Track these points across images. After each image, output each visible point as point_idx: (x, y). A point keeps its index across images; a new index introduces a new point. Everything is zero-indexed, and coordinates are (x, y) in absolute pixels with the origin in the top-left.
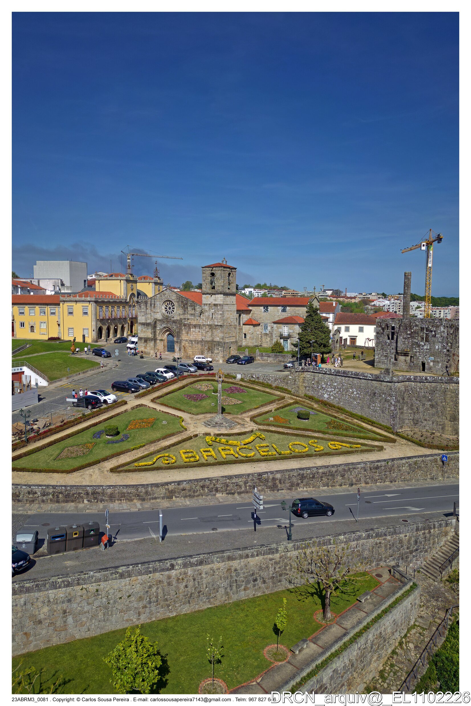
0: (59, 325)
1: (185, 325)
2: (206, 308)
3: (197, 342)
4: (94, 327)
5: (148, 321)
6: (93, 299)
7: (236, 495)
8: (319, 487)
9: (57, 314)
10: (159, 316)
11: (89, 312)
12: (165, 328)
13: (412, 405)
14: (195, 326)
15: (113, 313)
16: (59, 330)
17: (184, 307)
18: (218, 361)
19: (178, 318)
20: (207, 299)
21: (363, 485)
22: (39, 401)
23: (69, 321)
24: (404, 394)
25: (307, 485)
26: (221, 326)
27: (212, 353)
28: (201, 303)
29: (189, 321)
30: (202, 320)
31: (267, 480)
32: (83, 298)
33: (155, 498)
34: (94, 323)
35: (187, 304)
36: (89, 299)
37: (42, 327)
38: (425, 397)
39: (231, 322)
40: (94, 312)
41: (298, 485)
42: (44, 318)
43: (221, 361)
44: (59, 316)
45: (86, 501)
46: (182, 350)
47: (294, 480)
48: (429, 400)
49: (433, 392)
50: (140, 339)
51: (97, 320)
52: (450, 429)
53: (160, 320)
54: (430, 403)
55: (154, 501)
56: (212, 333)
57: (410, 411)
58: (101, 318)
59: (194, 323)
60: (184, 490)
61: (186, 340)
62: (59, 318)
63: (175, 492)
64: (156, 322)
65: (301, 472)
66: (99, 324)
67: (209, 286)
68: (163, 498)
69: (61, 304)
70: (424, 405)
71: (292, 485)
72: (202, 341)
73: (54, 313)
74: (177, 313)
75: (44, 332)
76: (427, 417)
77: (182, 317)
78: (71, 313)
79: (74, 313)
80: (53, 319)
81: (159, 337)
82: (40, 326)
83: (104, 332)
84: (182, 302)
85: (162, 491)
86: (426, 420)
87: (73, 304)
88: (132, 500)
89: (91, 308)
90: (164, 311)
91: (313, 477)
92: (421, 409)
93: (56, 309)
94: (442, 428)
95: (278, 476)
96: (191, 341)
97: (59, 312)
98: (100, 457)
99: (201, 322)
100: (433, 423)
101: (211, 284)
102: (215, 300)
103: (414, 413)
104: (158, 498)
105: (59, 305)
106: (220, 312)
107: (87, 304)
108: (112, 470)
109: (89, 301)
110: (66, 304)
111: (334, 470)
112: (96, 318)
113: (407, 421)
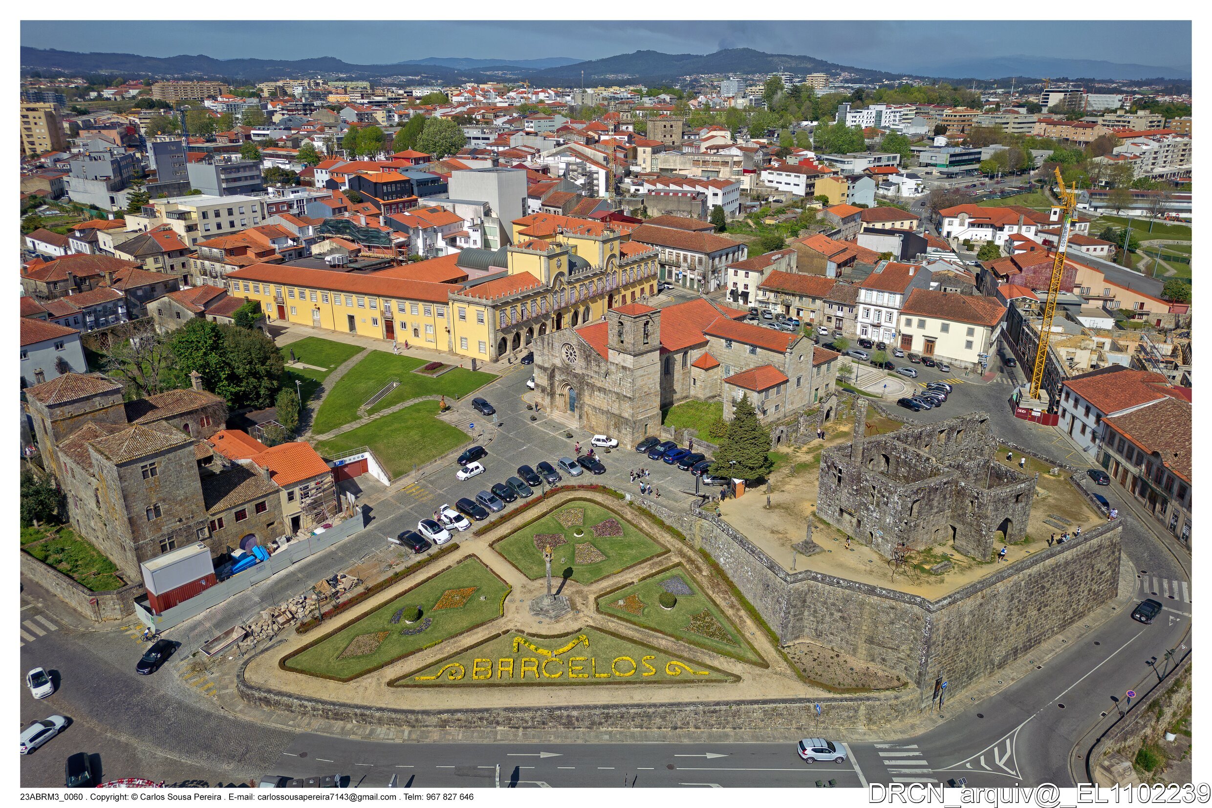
0: (449, 331)
1: (588, 384)
2: (613, 368)
3: (603, 412)
4: (492, 342)
5: (546, 365)
6: (490, 302)
7: (521, 730)
8: (629, 728)
9: (445, 315)
10: (558, 362)
11: (486, 320)
12: (563, 380)
13: (815, 611)
14: (600, 389)
15: (525, 313)
16: (450, 338)
17: (587, 358)
18: (625, 445)
19: (580, 373)
20: (613, 356)
21: (692, 729)
22: (365, 525)
23: (461, 328)
24: (806, 594)
25: (613, 724)
26: (630, 398)
27: (619, 432)
28: (607, 361)
29: (593, 380)
30: (607, 384)
31: (561, 717)
32: (477, 300)
33: (427, 726)
34: (492, 336)
35: (590, 356)
36: (484, 301)
37: (428, 332)
38: (833, 604)
39: (649, 389)
40: (491, 321)
41: (601, 724)
42: (430, 320)
43: (629, 447)
44: (448, 319)
45: (354, 722)
46: (584, 417)
47: (597, 719)
48: (840, 611)
49: (846, 600)
50: (537, 385)
51: (496, 331)
52: (864, 652)
53: (559, 369)
54: (840, 614)
55: (425, 729)
56: (620, 405)
57: (812, 618)
58: (504, 326)
59: (599, 384)
60: (458, 720)
61: (589, 405)
62: (449, 322)
63: (449, 722)
64: (553, 370)
65: (606, 711)
66: (500, 335)
67: (616, 339)
68: (435, 726)
69: (450, 303)
70: (832, 614)
71: (593, 723)
72: (608, 412)
73: (442, 315)
74: (579, 365)
75: (431, 338)
76: (834, 631)
77: (584, 371)
78: (463, 317)
79: (467, 318)
80: (442, 322)
81: (558, 392)
82: (426, 330)
83: (509, 344)
84: (585, 352)
85: (434, 720)
86: (832, 634)
87: (465, 305)
88: (401, 726)
89: (487, 314)
90: (564, 356)
91: (622, 717)
92: (828, 619)
93: (445, 310)
94: (854, 650)
95: (575, 713)
96: (594, 407)
97: (448, 313)
98: (386, 659)
99: (606, 386)
100: (842, 640)
101: (620, 336)
102: (624, 361)
103: (818, 622)
104: (430, 726)
105: (447, 304)
106: (630, 380)
107: (482, 309)
108: (391, 684)
109: (485, 306)
110: (456, 304)
111: (651, 710)
112: (495, 328)
113: (807, 630)
